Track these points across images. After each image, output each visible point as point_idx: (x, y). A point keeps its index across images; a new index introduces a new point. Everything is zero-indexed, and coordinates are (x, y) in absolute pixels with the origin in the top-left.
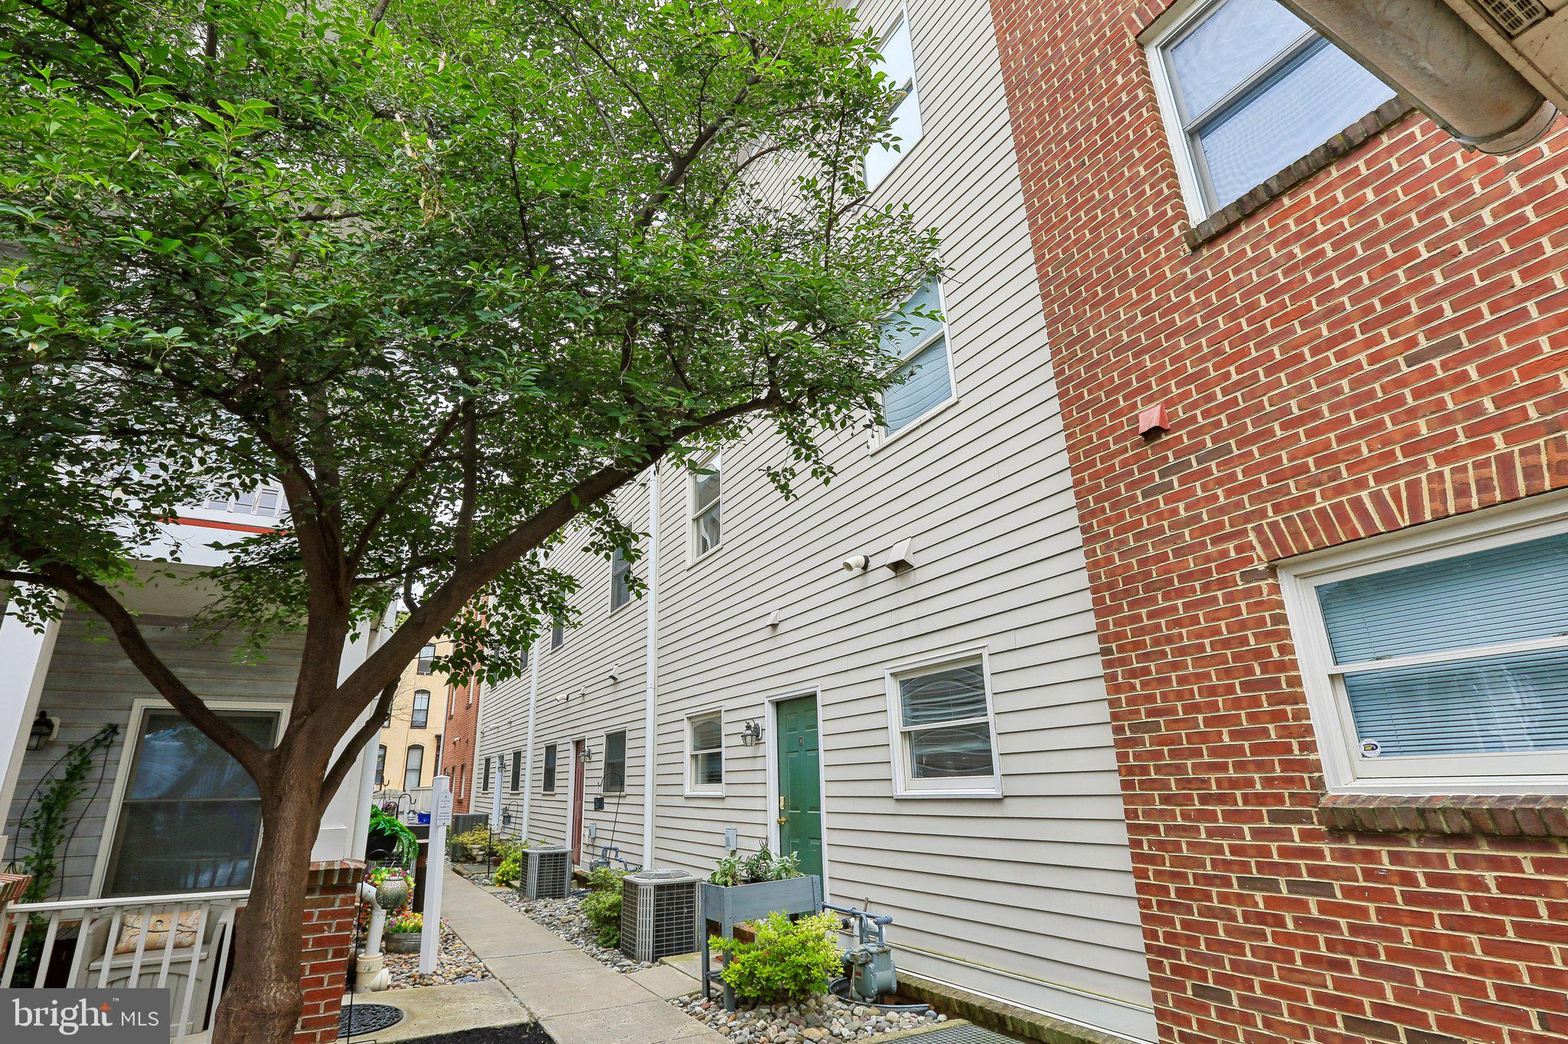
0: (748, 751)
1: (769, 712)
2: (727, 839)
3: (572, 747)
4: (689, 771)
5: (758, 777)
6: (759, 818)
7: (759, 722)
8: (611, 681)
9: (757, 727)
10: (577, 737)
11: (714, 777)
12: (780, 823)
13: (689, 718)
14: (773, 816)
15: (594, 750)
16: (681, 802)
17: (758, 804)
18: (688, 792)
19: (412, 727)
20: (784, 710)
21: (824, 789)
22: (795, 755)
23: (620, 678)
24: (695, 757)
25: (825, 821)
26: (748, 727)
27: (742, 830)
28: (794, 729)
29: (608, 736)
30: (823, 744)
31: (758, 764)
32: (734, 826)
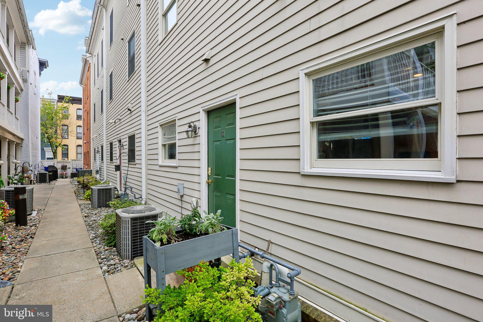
0: (190, 141)
1: (203, 117)
2: (179, 189)
3: (117, 143)
4: (161, 153)
5: (195, 156)
6: (196, 179)
7: (197, 124)
8: (129, 112)
9: (195, 127)
10: (119, 139)
11: (172, 156)
12: (208, 183)
13: (161, 126)
14: (204, 179)
15: (124, 144)
16: (157, 168)
17: (196, 171)
18: (160, 163)
19: (77, 139)
20: (213, 116)
21: (239, 165)
22: (218, 143)
23: (132, 110)
24: (164, 145)
25: (239, 185)
26: (190, 127)
27: (186, 185)
28: (218, 127)
29: (129, 137)
30: (239, 134)
31: (196, 148)
32: (182, 182)
